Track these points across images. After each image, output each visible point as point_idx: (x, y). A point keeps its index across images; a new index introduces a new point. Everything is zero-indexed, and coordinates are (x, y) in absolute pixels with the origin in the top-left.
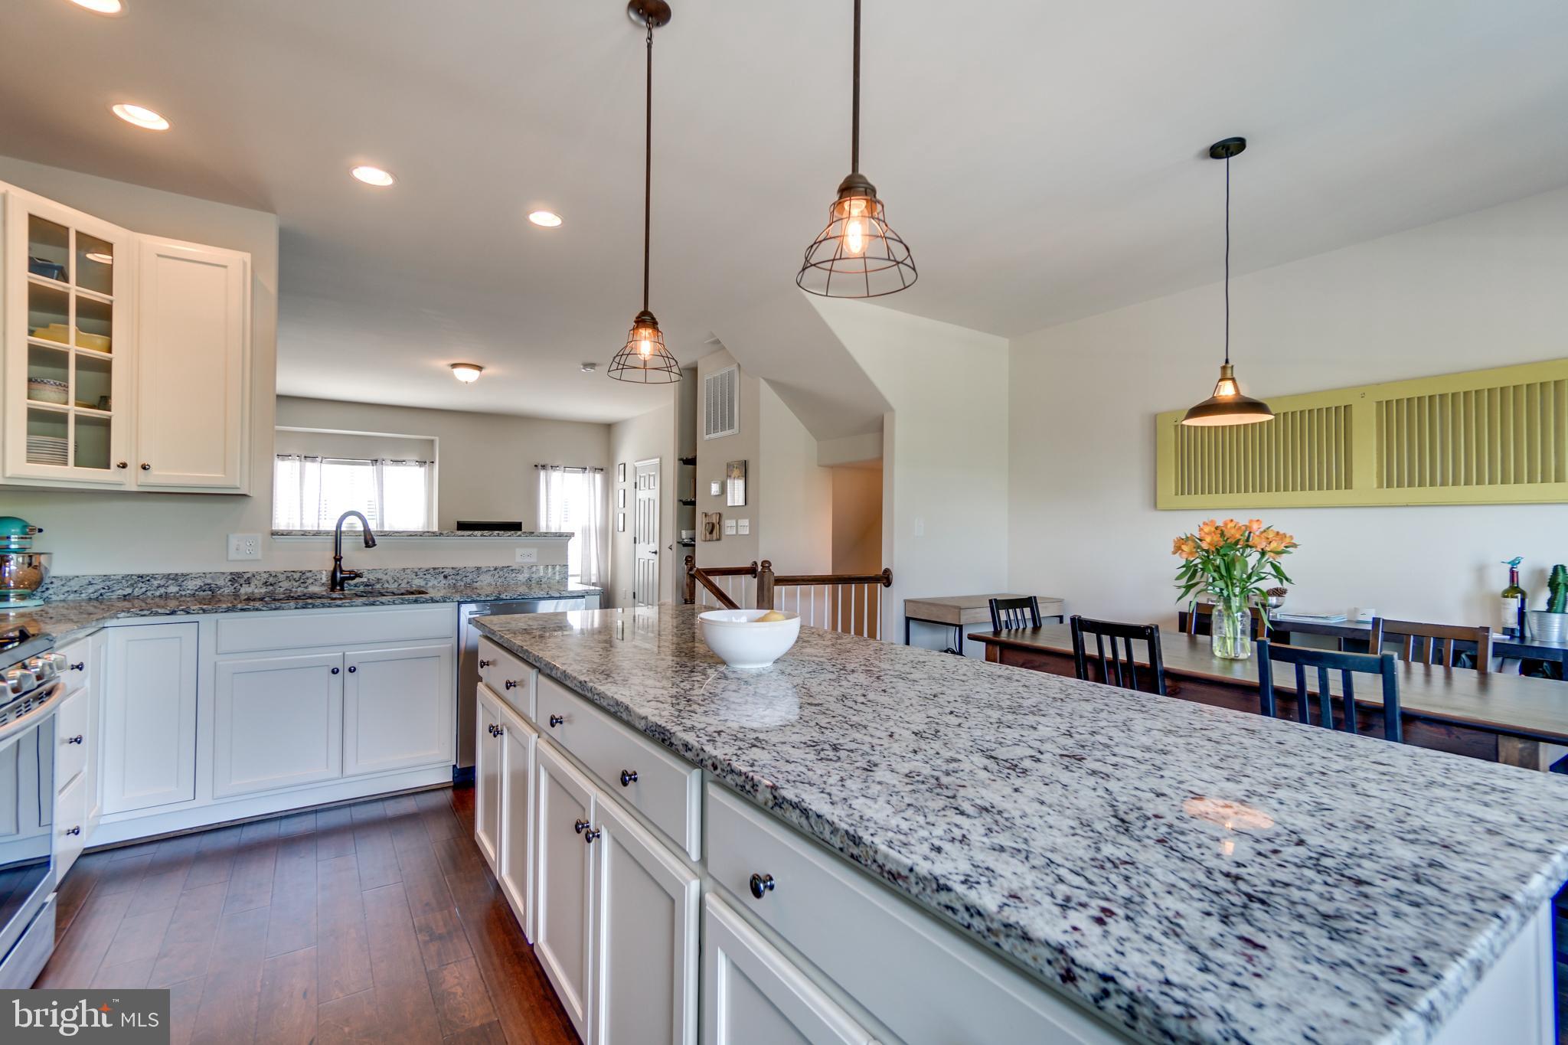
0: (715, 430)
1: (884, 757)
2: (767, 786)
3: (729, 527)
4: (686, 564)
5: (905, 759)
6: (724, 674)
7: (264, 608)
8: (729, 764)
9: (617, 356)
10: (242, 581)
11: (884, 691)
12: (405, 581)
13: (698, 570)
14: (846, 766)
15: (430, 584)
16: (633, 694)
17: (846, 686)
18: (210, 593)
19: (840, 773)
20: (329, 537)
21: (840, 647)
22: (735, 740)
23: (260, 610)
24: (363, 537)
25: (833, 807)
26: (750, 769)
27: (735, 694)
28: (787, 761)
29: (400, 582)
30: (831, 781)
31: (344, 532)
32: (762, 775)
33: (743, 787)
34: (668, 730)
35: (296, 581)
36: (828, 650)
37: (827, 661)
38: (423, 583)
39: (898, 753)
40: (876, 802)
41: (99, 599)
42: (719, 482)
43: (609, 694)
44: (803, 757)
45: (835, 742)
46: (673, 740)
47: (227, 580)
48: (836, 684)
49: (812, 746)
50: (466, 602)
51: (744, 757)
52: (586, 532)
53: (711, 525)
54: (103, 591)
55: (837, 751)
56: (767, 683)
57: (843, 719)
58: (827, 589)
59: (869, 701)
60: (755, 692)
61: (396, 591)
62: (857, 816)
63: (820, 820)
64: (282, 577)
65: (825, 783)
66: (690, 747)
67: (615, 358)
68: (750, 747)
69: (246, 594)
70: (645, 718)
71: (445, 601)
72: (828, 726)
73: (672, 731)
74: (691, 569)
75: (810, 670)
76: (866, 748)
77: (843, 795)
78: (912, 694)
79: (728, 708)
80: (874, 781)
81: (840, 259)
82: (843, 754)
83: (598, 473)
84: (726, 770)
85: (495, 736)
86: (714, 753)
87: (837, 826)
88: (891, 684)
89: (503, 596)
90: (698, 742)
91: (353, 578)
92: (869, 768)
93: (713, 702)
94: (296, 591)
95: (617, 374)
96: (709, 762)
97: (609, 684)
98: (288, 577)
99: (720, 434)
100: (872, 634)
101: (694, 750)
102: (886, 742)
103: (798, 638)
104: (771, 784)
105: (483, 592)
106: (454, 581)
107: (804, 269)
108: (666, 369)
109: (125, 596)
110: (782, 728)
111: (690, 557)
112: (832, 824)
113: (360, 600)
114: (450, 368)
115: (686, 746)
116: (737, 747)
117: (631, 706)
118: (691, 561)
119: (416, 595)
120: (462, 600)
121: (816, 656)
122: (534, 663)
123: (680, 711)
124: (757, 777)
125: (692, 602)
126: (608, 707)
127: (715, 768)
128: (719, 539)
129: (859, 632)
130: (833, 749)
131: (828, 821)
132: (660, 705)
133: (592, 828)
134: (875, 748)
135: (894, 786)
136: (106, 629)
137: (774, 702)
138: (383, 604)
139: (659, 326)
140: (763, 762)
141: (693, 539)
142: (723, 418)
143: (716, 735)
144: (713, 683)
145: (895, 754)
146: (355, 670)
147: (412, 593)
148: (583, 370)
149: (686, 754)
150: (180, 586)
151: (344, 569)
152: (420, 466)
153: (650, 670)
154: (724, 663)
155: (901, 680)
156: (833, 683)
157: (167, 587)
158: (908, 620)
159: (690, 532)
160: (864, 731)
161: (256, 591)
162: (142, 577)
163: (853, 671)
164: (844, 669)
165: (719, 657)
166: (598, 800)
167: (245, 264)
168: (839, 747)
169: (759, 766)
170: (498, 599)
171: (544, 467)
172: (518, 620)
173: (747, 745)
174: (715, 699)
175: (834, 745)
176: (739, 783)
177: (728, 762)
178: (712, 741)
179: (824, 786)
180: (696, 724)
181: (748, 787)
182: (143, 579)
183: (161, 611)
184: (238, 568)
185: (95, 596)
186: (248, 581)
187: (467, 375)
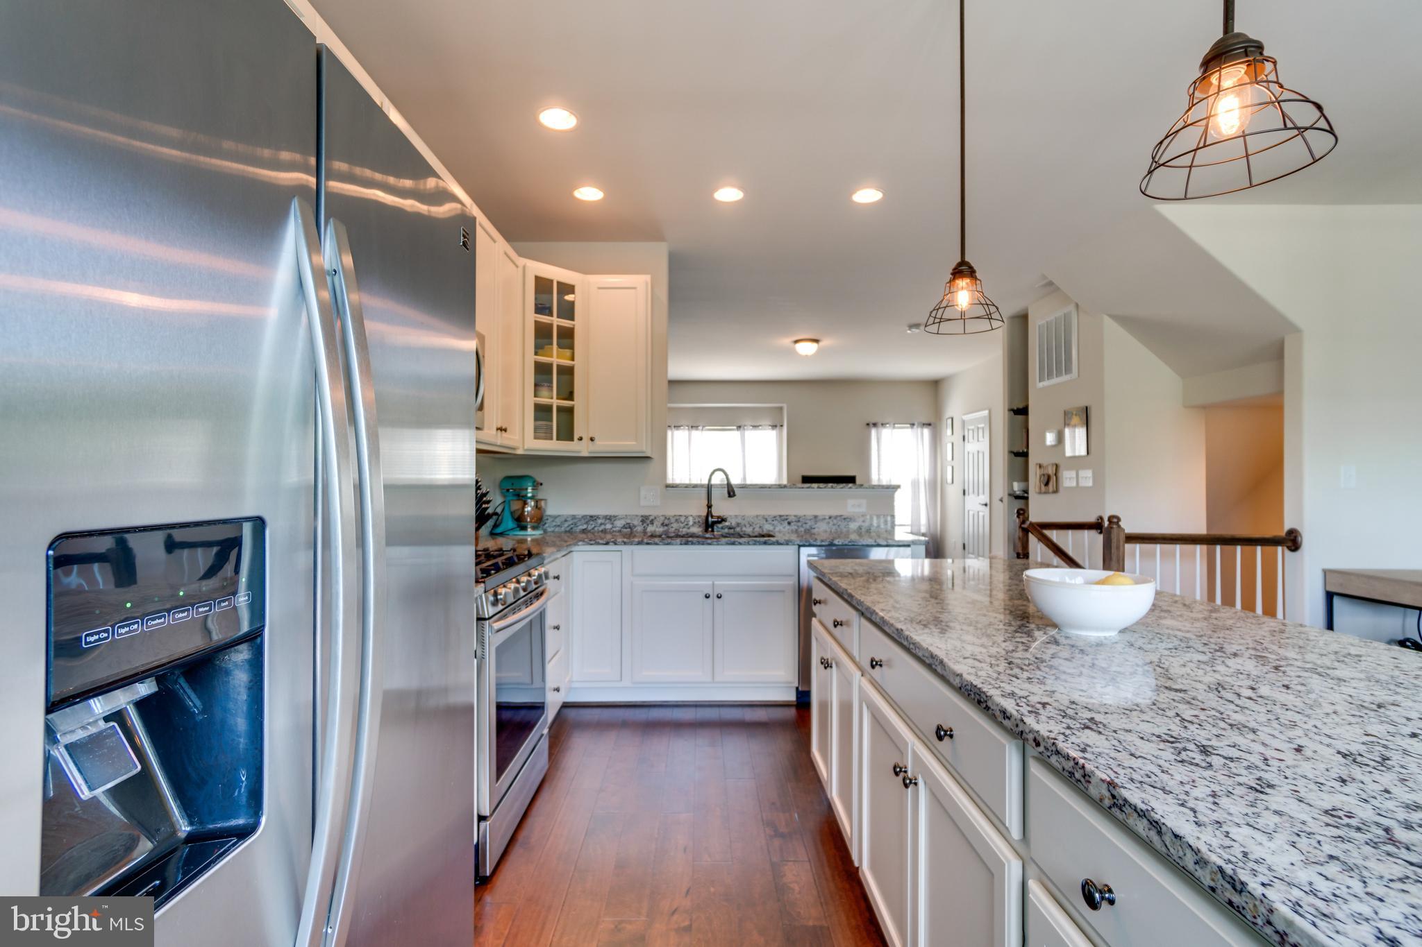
0: (1050, 376)
1: (1286, 778)
2: (1103, 781)
3: (1068, 479)
4: (1018, 517)
5: (1323, 788)
6: (1055, 639)
7: (661, 543)
8: (1054, 744)
9: (934, 310)
10: (648, 522)
11: (1287, 687)
12: (758, 525)
13: (1031, 524)
14: (1220, 778)
15: (777, 529)
16: (949, 649)
17: (1222, 673)
18: (629, 530)
19: (1212, 785)
20: (703, 489)
21: (1215, 622)
22: (1064, 717)
23: (658, 544)
24: (726, 489)
25: (1198, 829)
26: (1081, 754)
27: (1068, 663)
28: (1132, 755)
29: (754, 526)
30: (1195, 793)
31: (714, 484)
32: (1096, 765)
33: (1072, 774)
34: (984, 693)
35: (682, 523)
36: (1198, 625)
37: (1194, 637)
38: (771, 528)
39: (1310, 776)
40: (1271, 839)
41: (570, 532)
42: (1056, 431)
43: (925, 645)
44: (1156, 754)
45: (1205, 743)
46: (989, 704)
47: (639, 521)
48: (1208, 669)
49: (1169, 742)
50: (804, 546)
51: (1073, 739)
52: (915, 484)
53: (1046, 478)
54: (572, 526)
55: (1207, 755)
56: (1109, 655)
57: (1217, 714)
58: (1199, 550)
59: (1261, 697)
60: (1093, 664)
61: (751, 534)
62: (1237, 851)
63: (1178, 842)
64: (673, 520)
65: (1187, 793)
66: (1008, 715)
67: (931, 312)
68: (1083, 729)
69: (651, 532)
70: (960, 675)
71: (787, 544)
72: (1195, 720)
73: (988, 694)
74: (1023, 522)
75: (1170, 646)
76: (1256, 759)
77: (1216, 816)
78: (1336, 697)
79: (1057, 678)
80: (1267, 809)
81: (1205, 146)
82: (1216, 761)
83: (926, 428)
84: (1050, 749)
85: (826, 668)
86: (1036, 727)
87: (1205, 857)
88: (1300, 679)
89: (836, 542)
90: (1017, 711)
91: (720, 522)
92: (1259, 788)
93: (1038, 668)
94: (682, 531)
95: (934, 328)
96: (1031, 737)
97: (925, 635)
98: (676, 520)
99: (1055, 381)
100: (1270, 611)
101: (1012, 719)
102: (1290, 757)
103: (1154, 605)
104: (1108, 779)
105: (819, 538)
106: (796, 527)
107: (1150, 172)
108: (987, 317)
109: (583, 530)
110: (1127, 711)
111: (1022, 509)
112: (1197, 852)
113: (724, 540)
114: (792, 345)
115: (1004, 713)
116: (1065, 725)
117: (946, 660)
118: (1023, 514)
119: (765, 538)
120: (801, 544)
121: (1179, 630)
122: (856, 605)
123: (999, 673)
124: (1089, 767)
125: (1026, 556)
126: (924, 659)
127: (1038, 744)
128: (1056, 491)
129: (1249, 605)
130: (1202, 751)
131: (1190, 846)
132: (977, 664)
133: (910, 774)
134: (1269, 763)
135: (1304, 823)
136: (572, 553)
137: (1118, 679)
138: (740, 544)
139: (978, 275)
140: (1097, 750)
141: (1026, 491)
142: (1058, 363)
143: (1039, 706)
144: (1041, 648)
145: (1305, 777)
146: (720, 597)
147: (763, 536)
148: (909, 332)
149: (1003, 721)
150: (613, 524)
151: (714, 514)
152: (772, 430)
153: (970, 625)
154: (1055, 626)
155: (1317, 676)
156: (1202, 666)
157: (606, 524)
158: (1330, 596)
159: (1022, 485)
160: (1251, 736)
161: (657, 530)
163: (1235, 655)
164: (1221, 649)
165: (1051, 620)
166: (915, 747)
167: (647, 284)
168: (1210, 749)
169: (1093, 754)
170: (831, 544)
171: (875, 425)
172: (847, 565)
173: (1078, 726)
174: (1042, 666)
175: (1203, 746)
176: (1067, 768)
177: (1052, 741)
178: (1034, 712)
179: (1186, 798)
180: (1017, 691)
181: (1078, 775)
182: (593, 518)
183: (601, 542)
184: (646, 513)
185: (568, 529)
186: (652, 522)
187: (806, 349)
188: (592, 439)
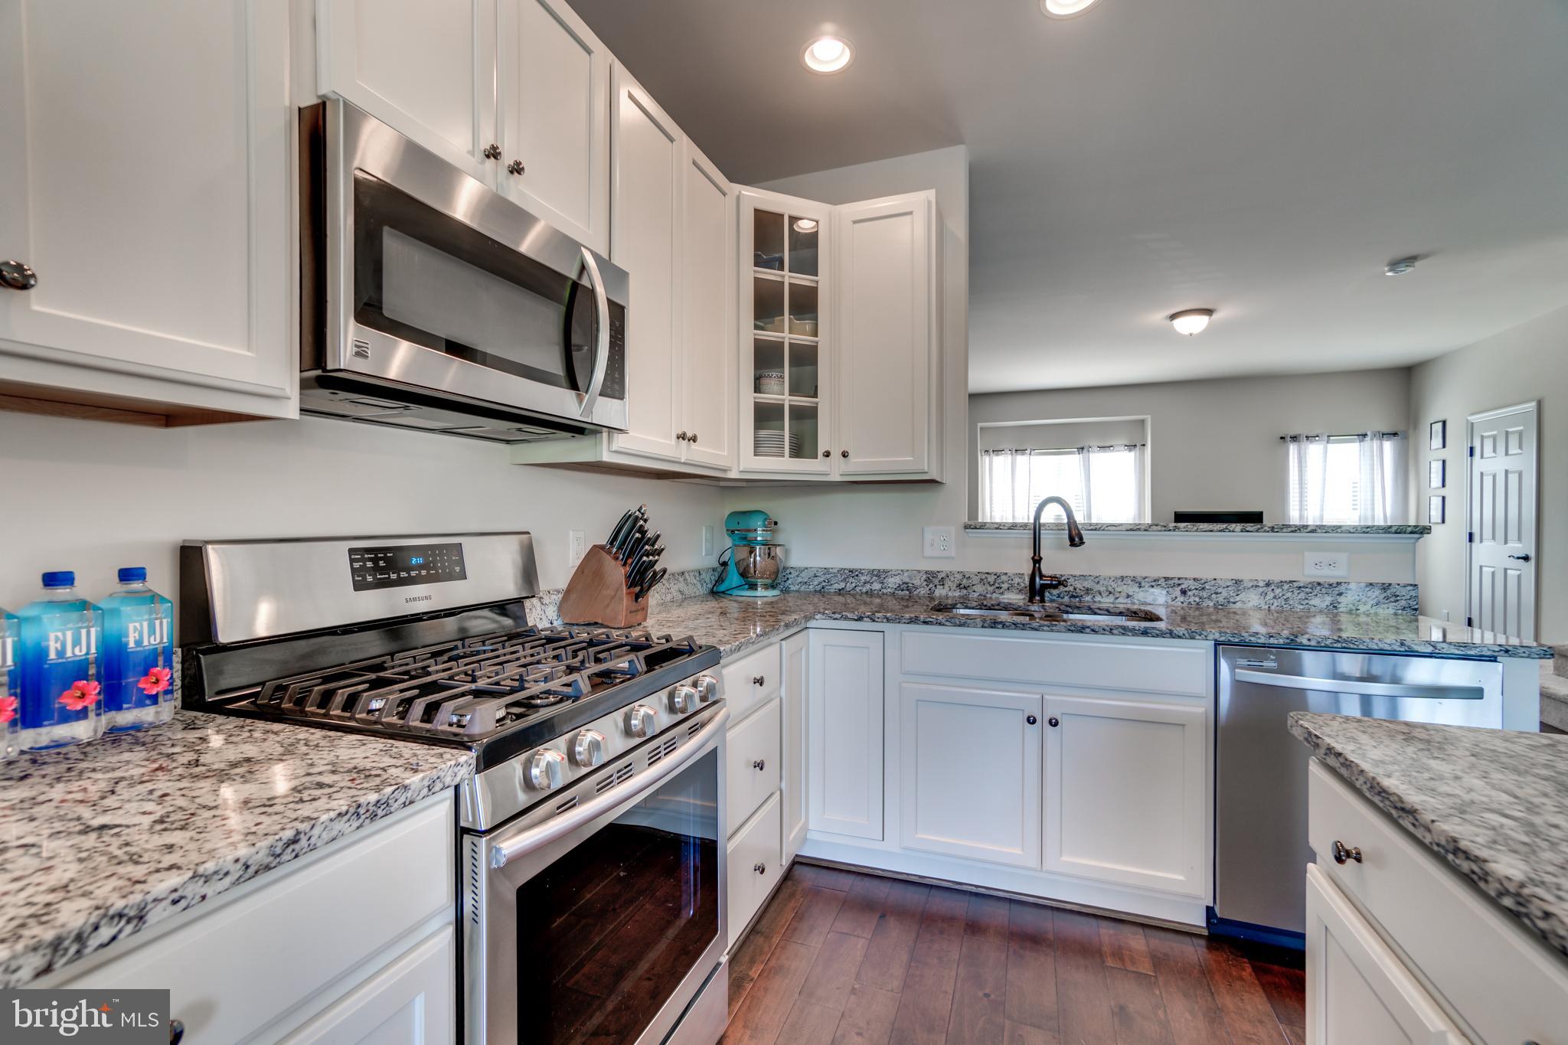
7: (948, 623)
10: (936, 581)
12: (1125, 594)
15: (1164, 605)
18: (908, 593)
20: (1027, 531)
23: (943, 625)
24: (1067, 532)
29: (1117, 595)
31: (1044, 525)
35: (991, 586)
41: (821, 592)
47: (922, 579)
54: (824, 584)
61: (1113, 611)
64: (975, 580)
69: (936, 601)
71: (1193, 639)
83: (1389, 440)
89: (1302, 640)
91: (1055, 587)
94: (991, 598)
98: (982, 580)
106: (1197, 599)
109: (840, 590)
114: (1168, 322)
119: (1143, 622)
120: (1222, 639)
136: (807, 630)
138: (1095, 632)
146: (1056, 724)
147: (1137, 618)
148: (1390, 273)
150: (883, 583)
151: (1044, 572)
152: (1130, 451)
157: (872, 583)
161: (950, 594)
162: (852, 572)
167: (929, 202)
171: (1294, 438)
182: (853, 573)
183: (850, 615)
184: (933, 567)
185: (818, 588)
186: (942, 582)
187: (1192, 325)
188: (845, 455)
